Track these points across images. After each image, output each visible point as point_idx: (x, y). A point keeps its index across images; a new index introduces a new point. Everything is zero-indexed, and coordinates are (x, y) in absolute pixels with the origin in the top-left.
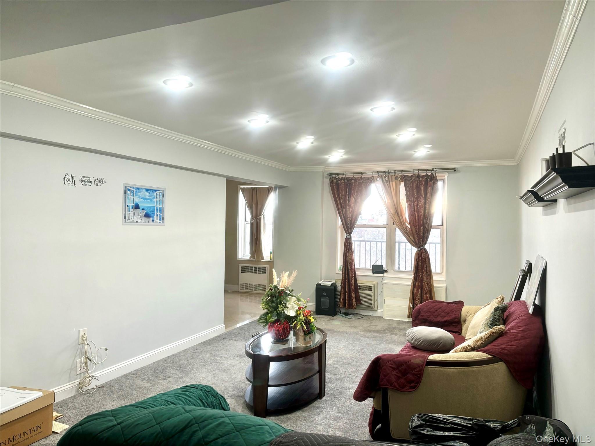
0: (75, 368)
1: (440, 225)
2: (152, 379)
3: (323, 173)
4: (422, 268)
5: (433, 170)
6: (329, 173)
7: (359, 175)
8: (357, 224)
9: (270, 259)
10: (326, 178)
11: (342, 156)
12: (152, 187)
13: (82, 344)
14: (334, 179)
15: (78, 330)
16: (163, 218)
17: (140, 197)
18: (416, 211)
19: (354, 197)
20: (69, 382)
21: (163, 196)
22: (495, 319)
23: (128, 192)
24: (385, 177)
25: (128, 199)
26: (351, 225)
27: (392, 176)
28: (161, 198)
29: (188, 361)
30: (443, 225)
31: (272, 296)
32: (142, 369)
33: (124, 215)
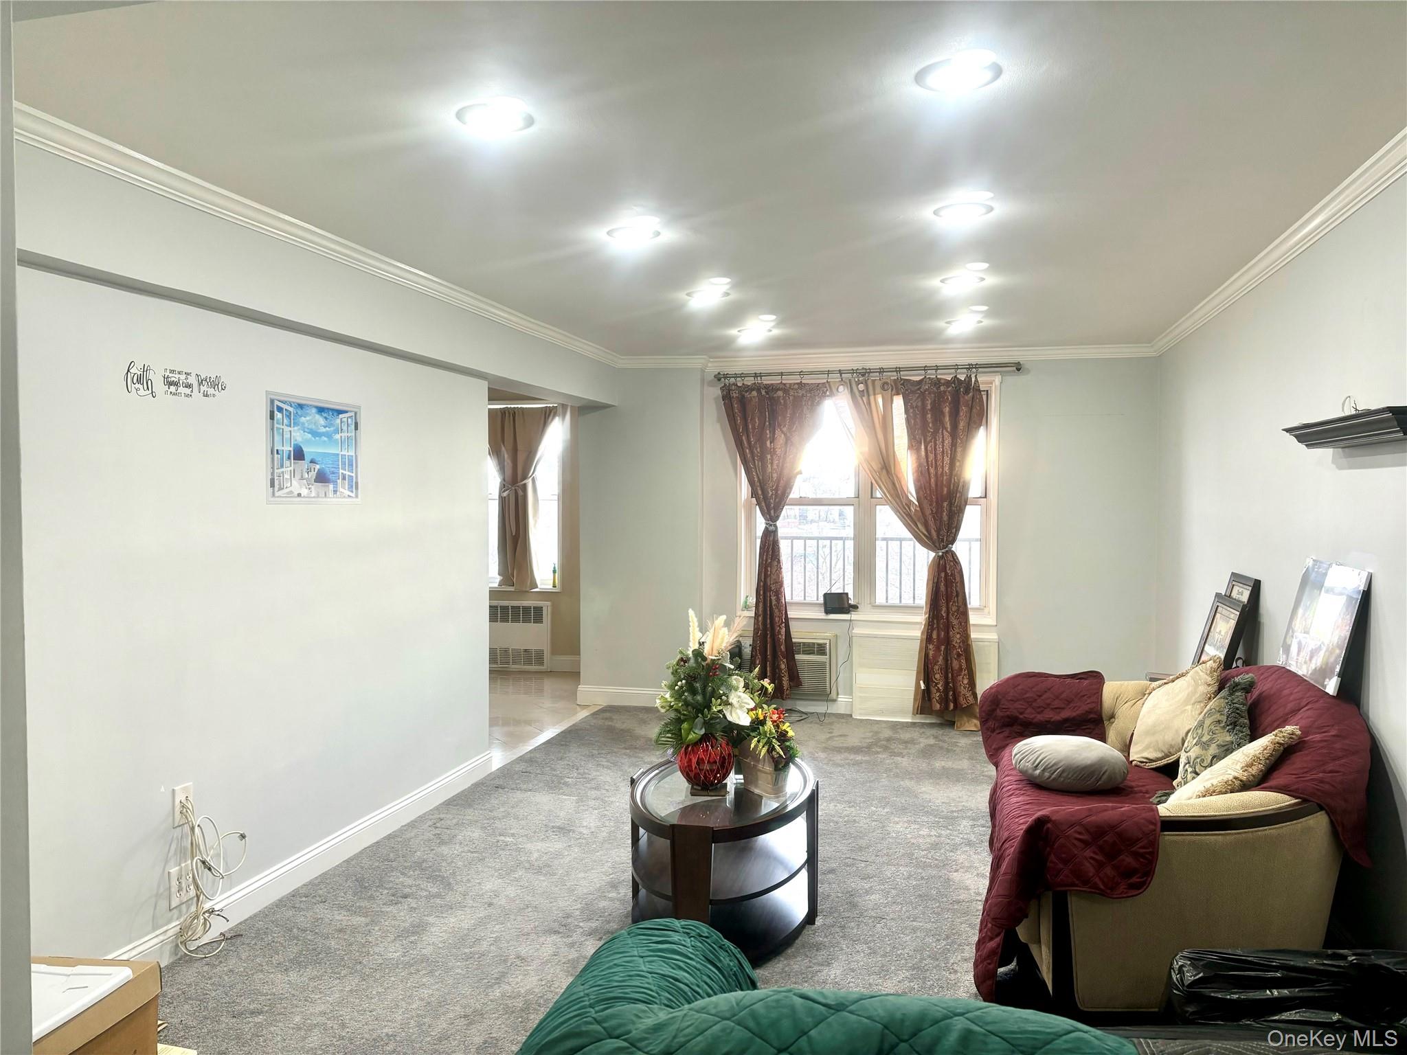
0: (166, 893)
1: (978, 496)
2: (362, 904)
3: (703, 371)
4: (947, 599)
5: (970, 367)
6: (719, 373)
7: (795, 379)
8: (791, 496)
9: (554, 587)
10: (711, 384)
11: (770, 331)
12: (331, 403)
13: (180, 826)
14: (733, 387)
15: (171, 790)
16: (357, 483)
17: (304, 428)
18: (932, 464)
19: (782, 432)
20: (154, 929)
21: (356, 428)
22: (1239, 712)
23: (278, 415)
24: (858, 383)
25: (278, 433)
26: (777, 500)
27: (873, 381)
28: (351, 432)
29: (432, 850)
30: (986, 497)
31: (691, 678)
32: (324, 878)
33: (270, 477)
